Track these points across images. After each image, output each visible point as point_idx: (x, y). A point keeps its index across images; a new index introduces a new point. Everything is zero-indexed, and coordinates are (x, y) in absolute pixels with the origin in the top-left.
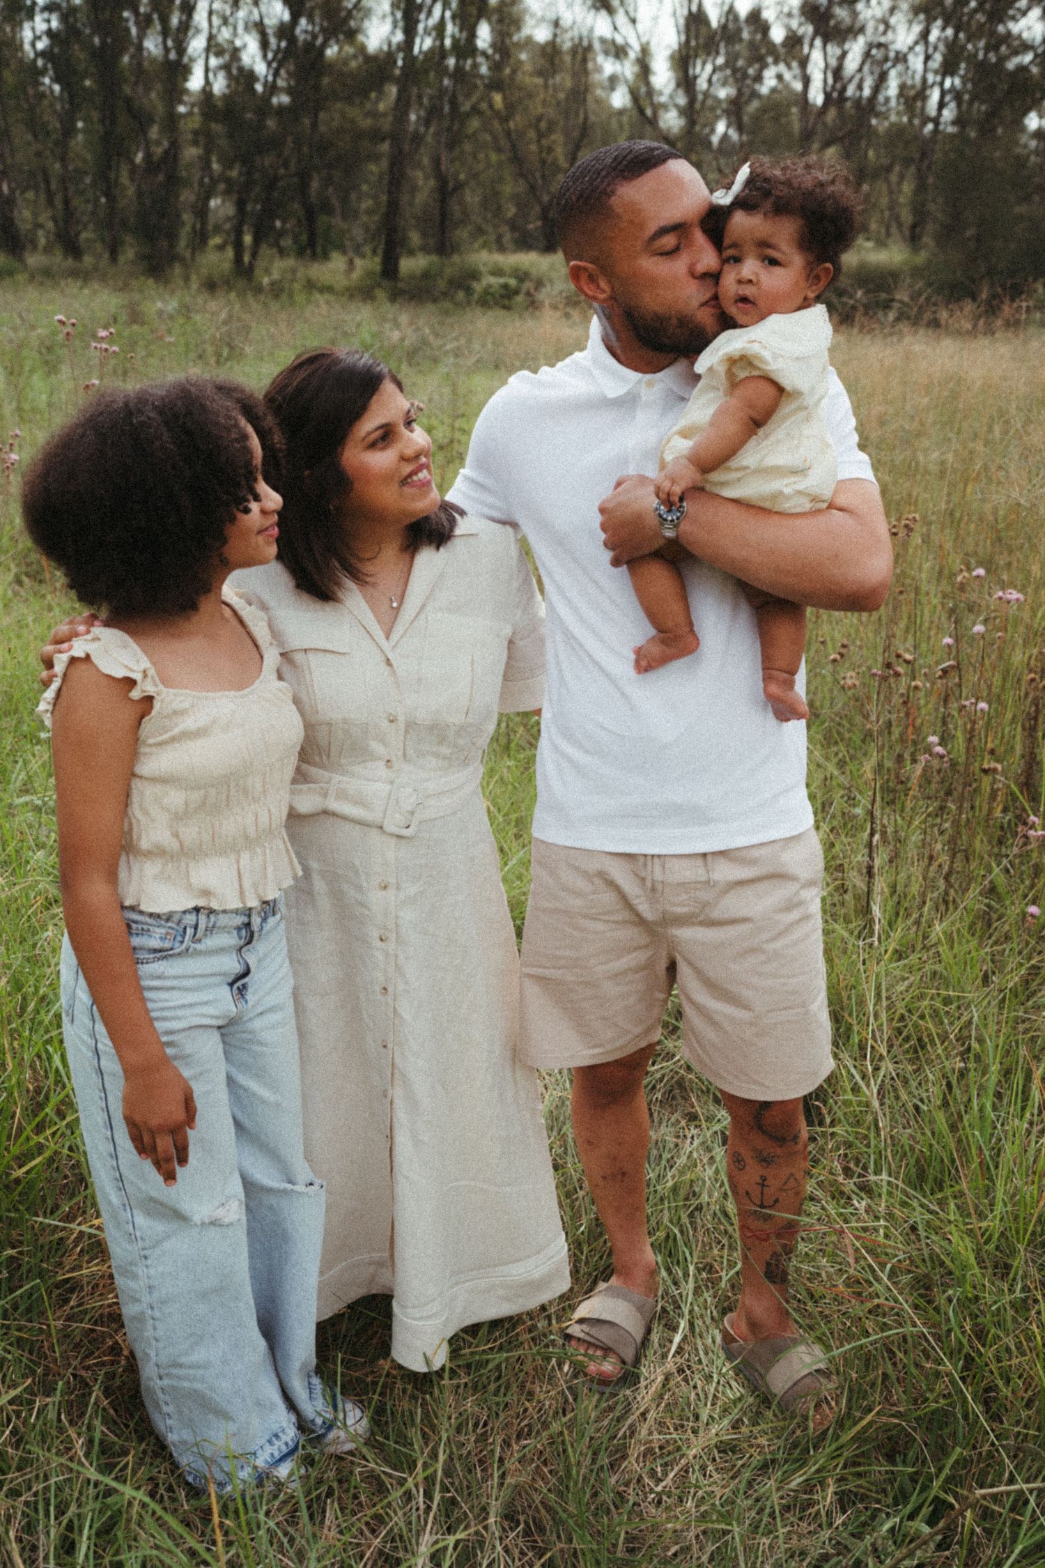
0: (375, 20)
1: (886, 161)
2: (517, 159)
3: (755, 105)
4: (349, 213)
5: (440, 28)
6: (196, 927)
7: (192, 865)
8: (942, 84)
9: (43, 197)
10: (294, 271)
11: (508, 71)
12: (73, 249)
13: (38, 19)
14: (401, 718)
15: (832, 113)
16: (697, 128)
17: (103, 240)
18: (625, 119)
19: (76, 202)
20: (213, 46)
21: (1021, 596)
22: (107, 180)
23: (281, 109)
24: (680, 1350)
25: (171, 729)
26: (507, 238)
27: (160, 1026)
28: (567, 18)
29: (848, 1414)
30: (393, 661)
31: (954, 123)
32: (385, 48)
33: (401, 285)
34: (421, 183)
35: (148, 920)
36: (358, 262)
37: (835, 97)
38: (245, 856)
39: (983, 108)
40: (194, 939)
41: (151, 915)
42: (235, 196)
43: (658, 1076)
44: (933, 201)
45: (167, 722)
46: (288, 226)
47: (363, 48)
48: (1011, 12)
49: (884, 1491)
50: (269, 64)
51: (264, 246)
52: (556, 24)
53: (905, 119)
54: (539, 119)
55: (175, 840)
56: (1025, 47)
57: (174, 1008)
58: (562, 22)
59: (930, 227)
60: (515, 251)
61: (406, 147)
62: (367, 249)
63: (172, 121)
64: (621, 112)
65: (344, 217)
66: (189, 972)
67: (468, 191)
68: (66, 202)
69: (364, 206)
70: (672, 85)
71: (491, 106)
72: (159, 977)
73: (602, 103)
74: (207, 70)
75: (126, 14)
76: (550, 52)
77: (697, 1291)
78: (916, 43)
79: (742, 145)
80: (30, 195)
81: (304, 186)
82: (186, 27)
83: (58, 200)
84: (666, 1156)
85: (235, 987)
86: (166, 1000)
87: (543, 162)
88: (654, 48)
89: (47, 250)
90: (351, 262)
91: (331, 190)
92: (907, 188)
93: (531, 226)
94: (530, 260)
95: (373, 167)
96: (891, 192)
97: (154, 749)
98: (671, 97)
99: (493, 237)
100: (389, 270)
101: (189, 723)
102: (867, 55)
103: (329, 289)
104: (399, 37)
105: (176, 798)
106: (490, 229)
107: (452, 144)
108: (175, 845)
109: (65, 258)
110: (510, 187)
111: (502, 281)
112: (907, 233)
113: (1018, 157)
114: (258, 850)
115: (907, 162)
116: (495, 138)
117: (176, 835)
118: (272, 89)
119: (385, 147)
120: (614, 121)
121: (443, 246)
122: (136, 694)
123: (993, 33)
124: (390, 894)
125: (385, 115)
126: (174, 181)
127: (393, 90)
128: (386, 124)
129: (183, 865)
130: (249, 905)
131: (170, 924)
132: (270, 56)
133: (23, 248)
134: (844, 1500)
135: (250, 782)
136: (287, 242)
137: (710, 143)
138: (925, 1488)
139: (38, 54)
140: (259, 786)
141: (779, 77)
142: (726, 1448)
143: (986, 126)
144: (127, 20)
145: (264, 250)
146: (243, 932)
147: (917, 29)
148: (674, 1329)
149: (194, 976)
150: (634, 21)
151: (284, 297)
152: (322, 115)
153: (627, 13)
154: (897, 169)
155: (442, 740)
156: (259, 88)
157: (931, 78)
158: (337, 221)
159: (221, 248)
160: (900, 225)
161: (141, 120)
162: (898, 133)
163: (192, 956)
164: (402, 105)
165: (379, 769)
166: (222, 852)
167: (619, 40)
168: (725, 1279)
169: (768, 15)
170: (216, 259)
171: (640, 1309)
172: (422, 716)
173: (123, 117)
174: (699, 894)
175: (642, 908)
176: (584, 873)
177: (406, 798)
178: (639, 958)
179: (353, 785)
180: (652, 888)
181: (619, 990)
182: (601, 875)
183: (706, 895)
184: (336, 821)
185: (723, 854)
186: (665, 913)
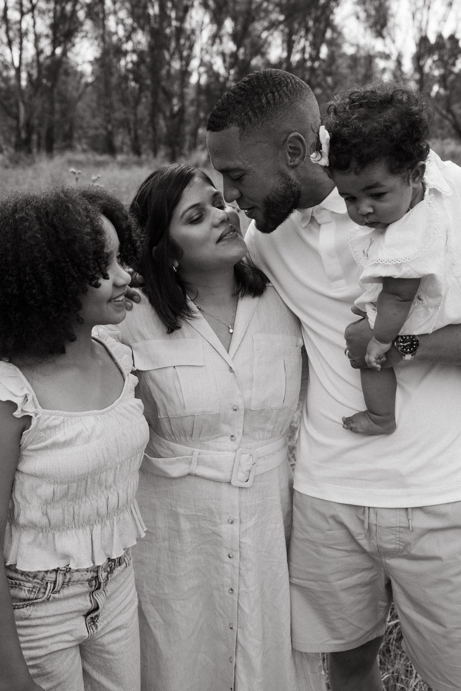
3: (452, 77)
5: (303, 50)
6: (55, 583)
7: (57, 535)
9: (126, 130)
11: (334, 67)
12: (137, 151)
13: (128, 56)
14: (242, 408)
16: (425, 89)
17: (151, 148)
19: (140, 132)
20: (202, 64)
22: (154, 122)
25: (46, 440)
27: (26, 653)
28: (362, 44)
30: (234, 369)
32: (278, 60)
35: (19, 576)
38: (97, 529)
40: (53, 591)
41: (23, 573)
45: (42, 434)
47: (268, 60)
50: (226, 69)
52: (358, 46)
55: (45, 517)
57: (39, 639)
63: (183, 96)
66: (51, 612)
68: (136, 132)
70: (413, 71)
72: (27, 619)
74: (199, 74)
75: (165, 52)
80: (121, 130)
82: (190, 55)
83: (132, 132)
85: (89, 617)
86: (30, 635)
88: (404, 54)
97: (31, 453)
98: (412, 76)
101: (60, 436)
104: (285, 55)
105: (46, 490)
108: (45, 521)
109: (134, 156)
114: (108, 523)
117: (46, 514)
118: (227, 80)
122: (18, 414)
124: (236, 527)
126: (182, 121)
129: (50, 535)
130: (97, 564)
131: (35, 580)
132: (227, 65)
133: (117, 153)
135: (103, 477)
137: (431, 96)
139: (127, 71)
140: (111, 479)
146: (94, 583)
149: (54, 616)
153: (391, 38)
155: (267, 419)
156: (221, 80)
159: (203, 151)
161: (170, 96)
163: (52, 601)
165: (226, 442)
166: (81, 526)
167: (387, 51)
170: (201, 155)
172: (254, 405)
173: (161, 96)
174: (402, 536)
175: (364, 542)
176: (323, 516)
177: (245, 461)
178: (366, 576)
179: (209, 455)
180: (369, 530)
181: (352, 599)
182: (334, 517)
183: (407, 537)
184: (197, 480)
185: (421, 508)
186: (379, 547)
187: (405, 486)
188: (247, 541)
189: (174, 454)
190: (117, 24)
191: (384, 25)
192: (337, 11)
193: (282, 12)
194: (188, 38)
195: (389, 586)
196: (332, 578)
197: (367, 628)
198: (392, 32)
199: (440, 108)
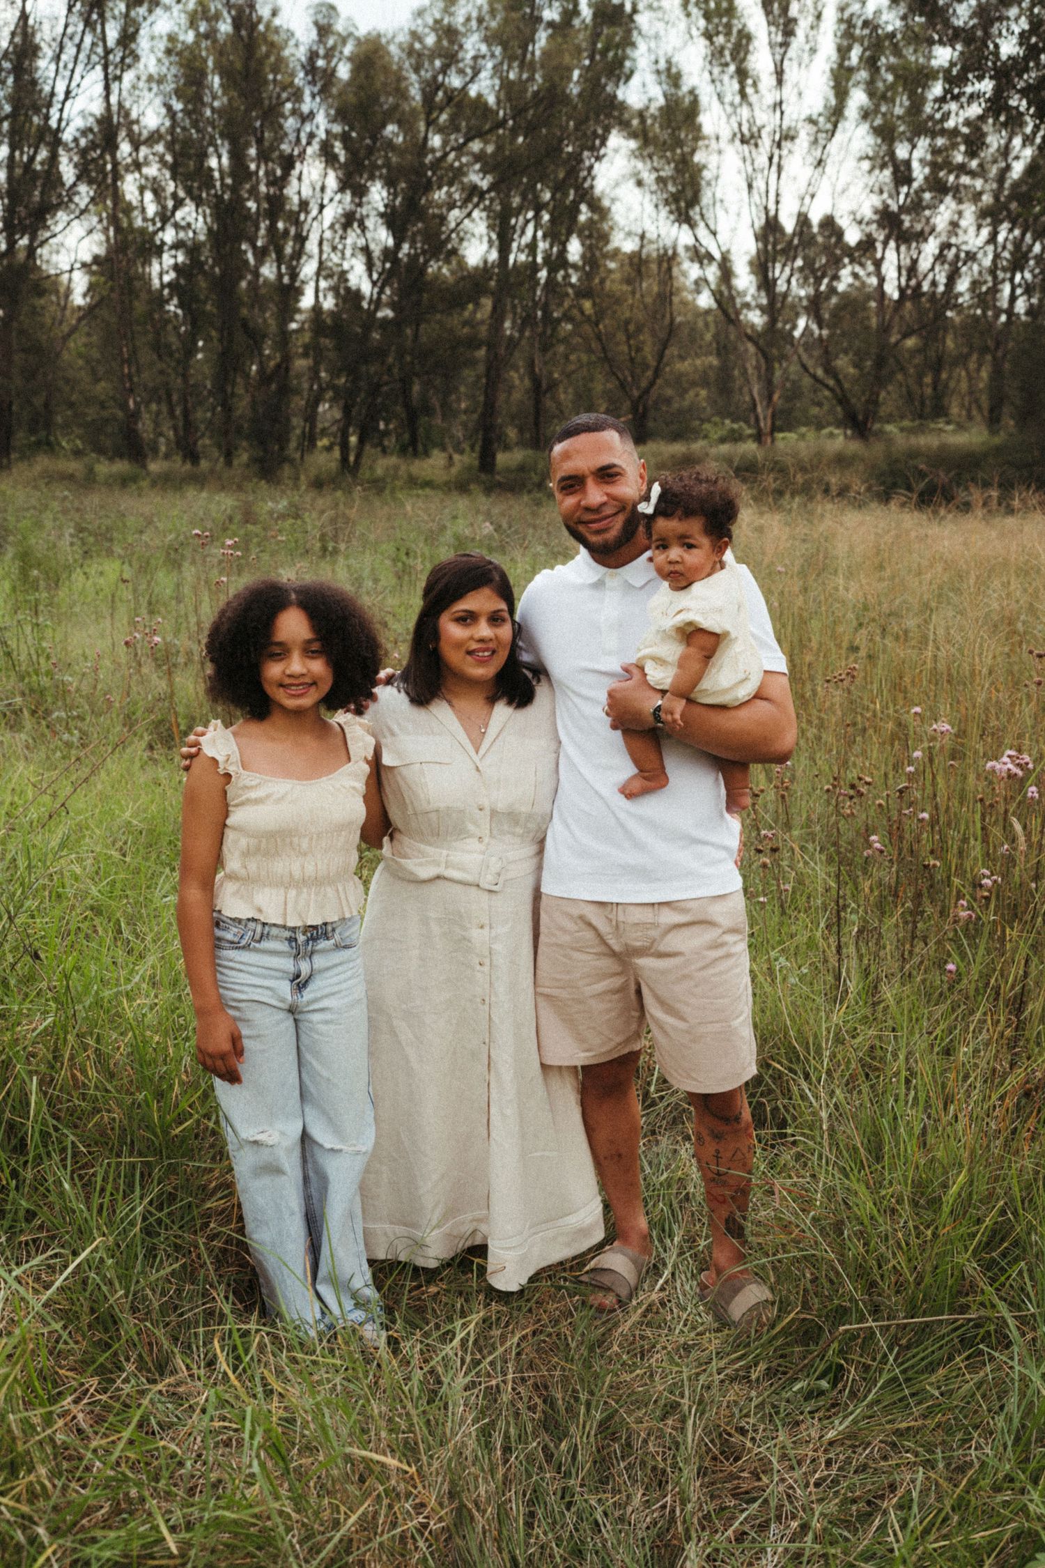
0: (472, 241)
1: (963, 350)
2: (607, 359)
3: (833, 301)
4: (449, 413)
5: (532, 247)
6: (254, 932)
8: (1012, 279)
9: (164, 409)
10: (396, 468)
11: (597, 279)
12: (191, 454)
13: (166, 256)
14: (487, 808)
15: (908, 307)
16: (780, 325)
17: (219, 447)
18: (710, 318)
19: (195, 412)
20: (322, 270)
22: (225, 391)
23: (385, 322)
24: (662, 1289)
30: (482, 770)
31: (1026, 313)
32: (481, 264)
33: (497, 478)
34: (516, 382)
36: (457, 458)
37: (910, 292)
38: (292, 893)
40: (253, 939)
42: (342, 402)
44: (1010, 385)
45: (241, 792)
46: (391, 426)
47: (462, 266)
50: (374, 283)
51: (368, 446)
52: (642, 236)
53: (978, 312)
54: (627, 322)
58: (647, 235)
59: (1008, 409)
61: (502, 352)
62: (466, 446)
63: (284, 337)
64: (706, 312)
65: (445, 417)
67: (561, 389)
68: (186, 413)
69: (462, 406)
70: (754, 287)
71: (581, 310)
73: (688, 304)
74: (317, 291)
75: (244, 247)
76: (637, 263)
78: (986, 244)
79: (822, 338)
80: (153, 407)
81: (406, 390)
82: (299, 254)
83: (179, 411)
85: (294, 983)
87: (632, 360)
89: (167, 456)
90: (450, 458)
91: (431, 393)
92: (985, 374)
95: (470, 372)
96: (969, 377)
98: (753, 297)
100: (486, 464)
101: (252, 794)
102: (940, 257)
103: (429, 484)
105: (243, 842)
107: (545, 348)
108: (244, 873)
110: (601, 385)
112: (987, 416)
114: (305, 890)
115: (984, 351)
116: (586, 340)
118: (377, 304)
119: (482, 353)
120: (700, 320)
121: (536, 441)
122: (220, 770)
124: (486, 932)
125: (482, 322)
126: (285, 390)
127: (489, 302)
128: (483, 332)
129: (250, 889)
132: (375, 276)
133: (146, 457)
134: (771, 1373)
136: (390, 442)
137: (793, 338)
141: (855, 275)
144: (245, 252)
145: (369, 450)
146: (294, 944)
147: (985, 232)
148: (661, 1276)
150: (714, 232)
151: (386, 492)
152: (423, 326)
153: (707, 226)
154: (975, 357)
155: (516, 823)
156: (365, 304)
157: (1001, 274)
158: (437, 421)
159: (329, 449)
160: (979, 409)
161: (256, 338)
162: (974, 324)
163: (253, 950)
164: (497, 315)
165: (474, 843)
166: (275, 884)
167: (703, 248)
169: (842, 221)
170: (324, 459)
171: (634, 1262)
172: (503, 806)
173: (240, 337)
174: (649, 932)
175: (612, 942)
176: (571, 917)
177: (495, 865)
178: (617, 982)
179: (456, 857)
180: (617, 927)
181: (602, 1006)
182: (582, 918)
183: (654, 934)
184: (447, 884)
185: (667, 904)
186: (627, 946)
188: (497, 947)
189: (423, 854)
190: (142, 189)
191: (694, 200)
192: (599, 168)
193: (484, 171)
194: (294, 218)
195: (639, 992)
196: (581, 983)
197: (619, 1039)
198: (709, 215)
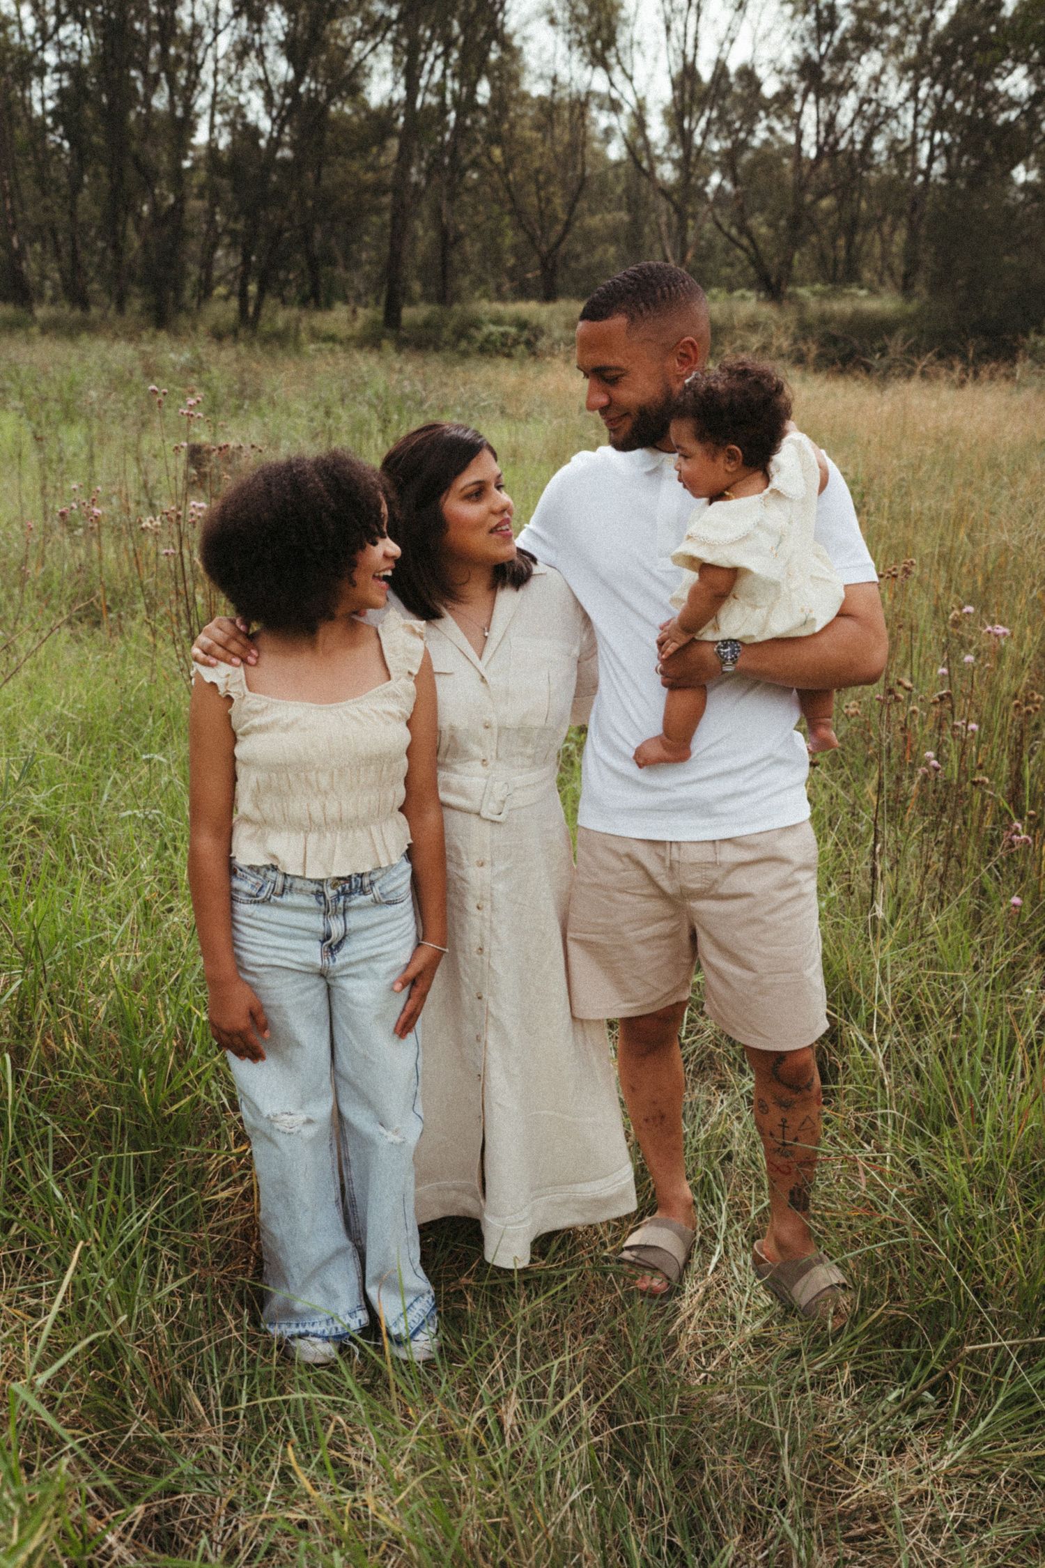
0: (375, 78)
1: (879, 212)
2: (517, 212)
3: (747, 156)
4: (351, 263)
5: (441, 87)
6: (275, 883)
8: (931, 139)
9: (49, 247)
10: (299, 320)
11: (506, 126)
12: (80, 299)
13: (47, 79)
14: (495, 725)
15: (825, 165)
16: (693, 180)
17: (110, 293)
18: (621, 171)
19: (84, 256)
20: (217, 103)
21: (1007, 631)
22: (114, 233)
23: (284, 162)
24: (716, 1268)
26: (507, 286)
28: (564, 77)
29: (862, 1310)
30: (486, 677)
31: (943, 176)
32: (386, 103)
33: (404, 334)
34: (421, 233)
36: (361, 311)
37: (827, 150)
39: (973, 162)
42: (240, 250)
43: (690, 1049)
44: (925, 251)
46: (291, 276)
47: (365, 105)
48: (997, 70)
49: (892, 1371)
50: (274, 121)
51: (268, 297)
52: (554, 80)
53: (895, 172)
54: (538, 171)
56: (1012, 103)
58: (560, 79)
59: (922, 276)
60: (514, 300)
61: (407, 199)
62: (371, 299)
63: (178, 177)
64: (618, 164)
65: (346, 268)
67: (467, 242)
68: (74, 255)
69: (364, 256)
70: (667, 138)
71: (490, 158)
73: (600, 156)
74: (212, 127)
75: (133, 73)
76: (548, 109)
77: (729, 1224)
78: (907, 99)
79: (737, 196)
80: (38, 247)
81: (307, 237)
82: (193, 84)
83: (65, 251)
84: (699, 1115)
87: (541, 213)
88: (650, 104)
89: (53, 301)
90: (354, 312)
91: (333, 241)
92: (900, 236)
93: (529, 276)
94: (529, 309)
95: (375, 219)
96: (883, 241)
98: (666, 149)
99: (492, 285)
100: (392, 318)
102: (859, 112)
103: (331, 338)
104: (400, 93)
106: (490, 279)
107: (452, 197)
109: (73, 308)
110: (509, 238)
111: (501, 329)
112: (900, 281)
113: (1007, 208)
115: (899, 213)
116: (495, 190)
118: (275, 143)
119: (387, 200)
120: (611, 175)
121: (444, 295)
123: (980, 90)
124: (486, 870)
125: (387, 167)
127: (393, 144)
128: (389, 177)
132: (275, 113)
133: (32, 301)
134: (858, 1378)
136: (291, 292)
137: (706, 194)
138: (925, 1364)
139: (46, 113)
141: (771, 130)
142: (759, 1342)
143: (975, 180)
144: (134, 79)
145: (271, 302)
147: (906, 87)
148: (712, 1253)
150: (631, 79)
151: (290, 346)
152: (324, 171)
153: (624, 70)
154: (889, 218)
155: (527, 741)
156: (262, 143)
157: (920, 132)
158: (339, 271)
159: (226, 298)
160: (892, 275)
161: (148, 177)
162: (890, 185)
164: (404, 159)
165: (476, 766)
167: (615, 94)
168: (753, 1213)
169: (761, 72)
170: (223, 310)
171: (681, 1235)
172: (511, 721)
173: (131, 173)
174: (709, 873)
175: (665, 884)
176: (617, 855)
177: (499, 790)
178: (667, 926)
180: (671, 868)
181: (649, 953)
182: (629, 856)
183: (715, 874)
185: (729, 840)
186: (682, 888)
187: (711, 815)
188: (499, 887)
191: (610, 41)
194: (187, 44)
196: (626, 928)
198: (626, 59)
199: (725, 222)
